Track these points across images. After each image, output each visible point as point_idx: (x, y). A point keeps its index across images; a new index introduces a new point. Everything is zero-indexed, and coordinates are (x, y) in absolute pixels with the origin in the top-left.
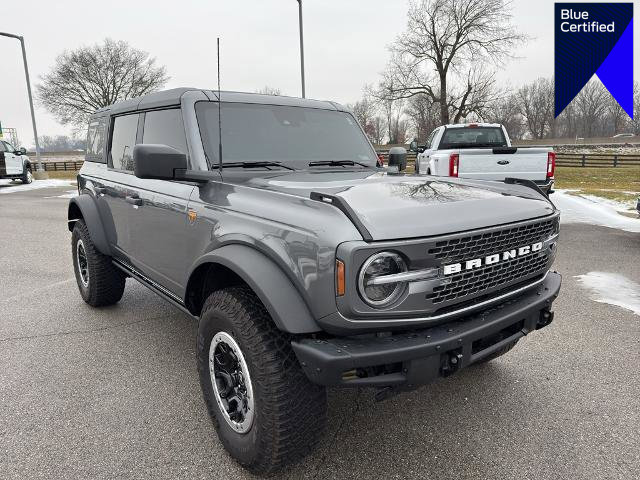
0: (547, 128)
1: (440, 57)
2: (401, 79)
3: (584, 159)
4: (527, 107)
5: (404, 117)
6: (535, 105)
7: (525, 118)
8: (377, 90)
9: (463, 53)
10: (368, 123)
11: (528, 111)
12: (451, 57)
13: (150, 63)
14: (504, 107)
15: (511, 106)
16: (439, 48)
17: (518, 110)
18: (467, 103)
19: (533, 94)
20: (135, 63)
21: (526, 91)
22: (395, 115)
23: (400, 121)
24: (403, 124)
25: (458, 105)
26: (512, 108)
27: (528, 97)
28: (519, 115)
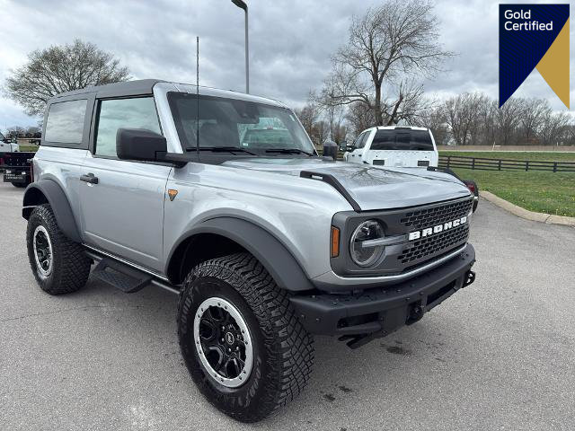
0: (469, 136)
1: (376, 69)
2: (341, 87)
3: (500, 164)
4: (452, 117)
5: (344, 122)
6: (459, 116)
7: (450, 127)
8: (319, 96)
9: (397, 67)
10: (313, 126)
11: (452, 121)
12: (386, 69)
13: (115, 63)
14: (432, 116)
15: (439, 115)
16: (375, 61)
17: (445, 119)
18: (399, 110)
19: (457, 105)
20: (101, 64)
21: (451, 103)
22: (336, 120)
23: (341, 125)
24: (344, 128)
25: (391, 113)
26: (439, 117)
27: (453, 108)
28: (445, 124)
